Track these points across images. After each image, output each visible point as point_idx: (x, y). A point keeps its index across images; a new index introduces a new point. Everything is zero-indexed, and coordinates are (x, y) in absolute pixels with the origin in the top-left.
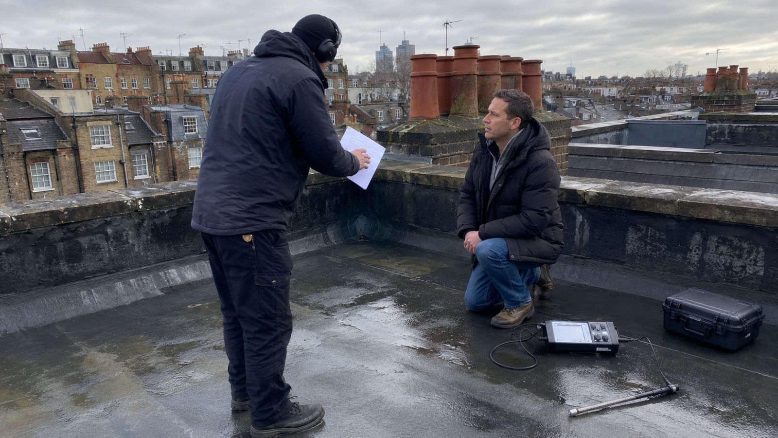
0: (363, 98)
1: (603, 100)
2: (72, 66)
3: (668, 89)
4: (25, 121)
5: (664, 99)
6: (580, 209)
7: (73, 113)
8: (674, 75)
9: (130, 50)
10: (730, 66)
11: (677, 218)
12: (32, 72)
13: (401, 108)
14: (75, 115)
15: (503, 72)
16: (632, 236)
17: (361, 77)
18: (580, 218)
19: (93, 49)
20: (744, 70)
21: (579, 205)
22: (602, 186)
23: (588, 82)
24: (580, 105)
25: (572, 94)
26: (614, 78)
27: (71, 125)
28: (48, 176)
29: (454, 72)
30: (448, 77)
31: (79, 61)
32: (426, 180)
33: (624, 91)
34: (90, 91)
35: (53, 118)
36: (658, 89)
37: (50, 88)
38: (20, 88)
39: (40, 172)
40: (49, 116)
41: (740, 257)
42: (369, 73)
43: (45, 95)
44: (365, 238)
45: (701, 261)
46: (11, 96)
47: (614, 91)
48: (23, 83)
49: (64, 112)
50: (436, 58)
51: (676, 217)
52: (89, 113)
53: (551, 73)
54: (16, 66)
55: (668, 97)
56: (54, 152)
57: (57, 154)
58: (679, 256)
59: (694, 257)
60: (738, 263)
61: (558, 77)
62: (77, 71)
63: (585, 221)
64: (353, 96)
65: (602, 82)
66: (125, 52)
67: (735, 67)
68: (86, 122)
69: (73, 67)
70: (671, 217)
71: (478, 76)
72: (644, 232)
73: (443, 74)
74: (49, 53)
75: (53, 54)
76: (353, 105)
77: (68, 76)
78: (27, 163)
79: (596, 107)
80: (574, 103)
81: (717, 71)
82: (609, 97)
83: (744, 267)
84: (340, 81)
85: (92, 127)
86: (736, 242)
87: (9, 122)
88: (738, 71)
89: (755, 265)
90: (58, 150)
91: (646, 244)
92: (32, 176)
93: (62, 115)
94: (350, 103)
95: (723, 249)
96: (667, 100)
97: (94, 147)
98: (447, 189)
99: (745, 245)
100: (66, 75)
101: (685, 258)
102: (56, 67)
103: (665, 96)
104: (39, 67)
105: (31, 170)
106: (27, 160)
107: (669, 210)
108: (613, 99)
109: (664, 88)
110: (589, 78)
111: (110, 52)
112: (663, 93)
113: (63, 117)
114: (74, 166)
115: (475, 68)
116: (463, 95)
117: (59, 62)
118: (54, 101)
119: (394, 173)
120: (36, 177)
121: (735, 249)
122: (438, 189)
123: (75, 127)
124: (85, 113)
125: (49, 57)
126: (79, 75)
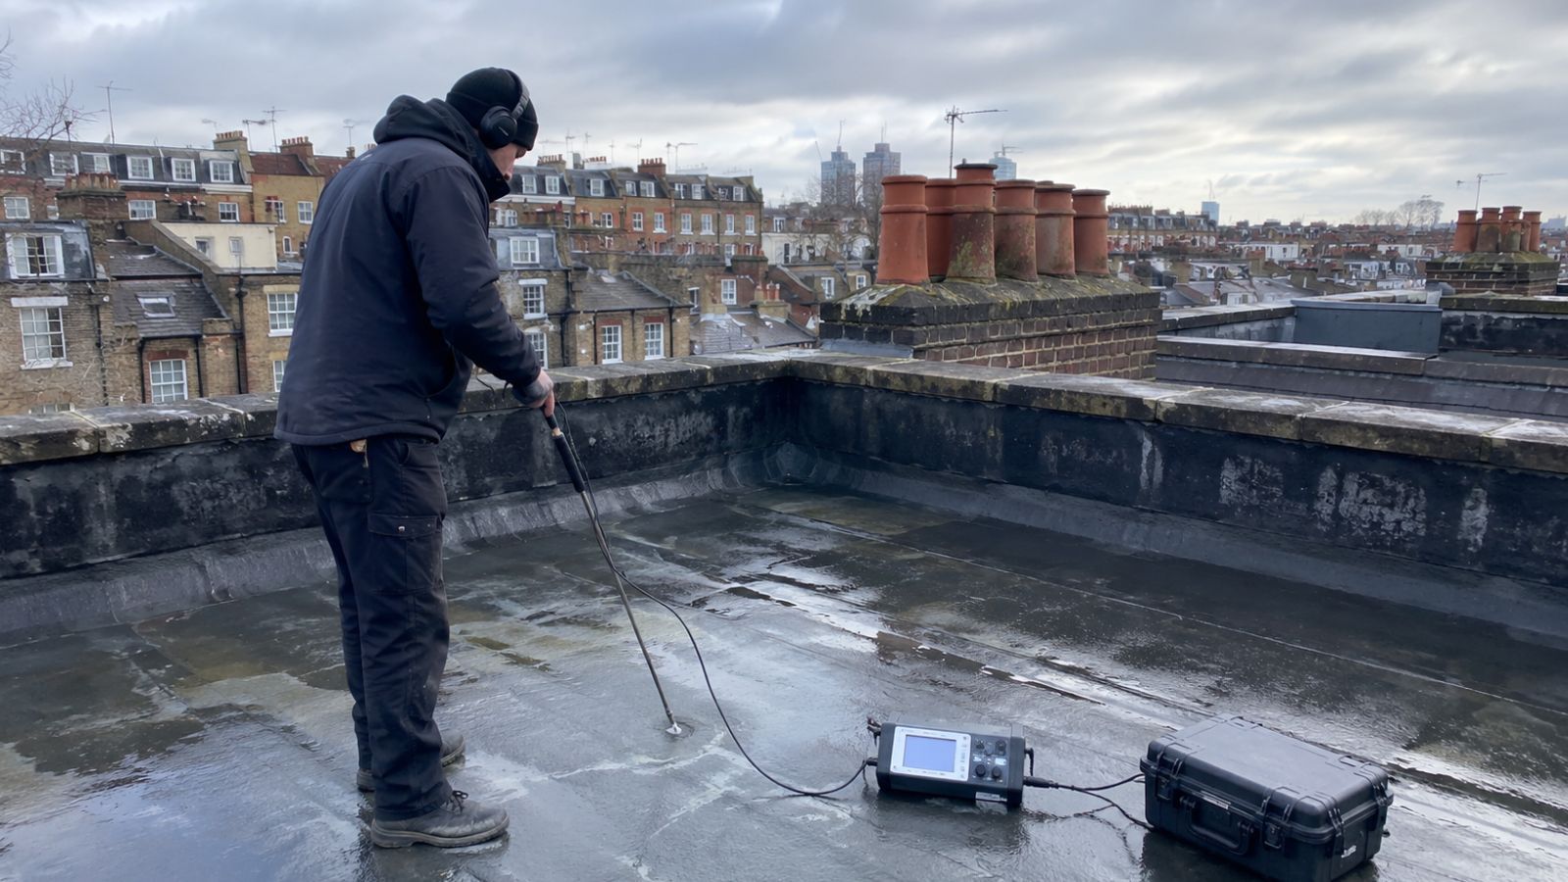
0: (792, 253)
1: (1270, 267)
2: (239, 181)
3: (1402, 249)
4: (149, 282)
5: (1394, 270)
6: (1149, 430)
7: (240, 268)
8: (1416, 223)
9: (351, 152)
10: (1505, 208)
11: (1297, 445)
12: (163, 189)
13: (868, 273)
14: (243, 272)
15: (1038, 208)
16: (1229, 474)
17: (791, 213)
18: (1147, 446)
19: (281, 148)
20: (1533, 217)
21: (1147, 424)
22: (1186, 394)
23: (1240, 232)
24: (1222, 275)
25: (1209, 255)
26: (1295, 225)
27: (233, 290)
28: (182, 385)
29: (955, 207)
30: (948, 214)
31: (253, 170)
32: (901, 383)
33: (1315, 251)
34: (272, 228)
35: (199, 276)
36: (1383, 248)
37: (196, 220)
38: (137, 219)
39: (167, 377)
40: (192, 273)
41: (1391, 506)
42: (805, 204)
43: (186, 233)
44: (792, 480)
45: (1336, 515)
46: (122, 235)
47: (1293, 252)
48: (143, 209)
49: (221, 266)
50: (925, 183)
51: (1297, 443)
52: (267, 269)
53: (1165, 212)
54: (132, 179)
55: (1402, 265)
56: (196, 340)
57: (204, 345)
58: (1302, 506)
59: (1325, 508)
60: (1391, 516)
61: (1181, 221)
62: (248, 189)
63: (1156, 449)
64: (773, 248)
65: (1270, 231)
66: (343, 155)
67: (1515, 210)
68: (261, 285)
69: (242, 182)
70: (1290, 444)
71: (995, 215)
72: (1248, 468)
73: (939, 209)
74: (196, 155)
75: (204, 156)
76: (774, 267)
77: (232, 199)
78: (145, 361)
79: (1255, 280)
80: (1211, 271)
81: (1479, 216)
82: (1282, 262)
83: (1398, 522)
84: (750, 220)
85: (272, 296)
86: (1387, 483)
87: (116, 284)
88: (1521, 217)
89: (1413, 518)
90: (204, 337)
91: (1252, 487)
92: (152, 384)
93: (217, 272)
94: (766, 260)
95: (1368, 494)
96: (1399, 271)
97: (273, 333)
98: (937, 399)
99: (1400, 488)
100: (227, 196)
101: (1310, 509)
102: (209, 181)
103: (1397, 264)
104: (177, 180)
105: (151, 372)
106: (145, 354)
107: (1287, 432)
108: (1291, 268)
109: (1393, 247)
110: (1243, 225)
111: (315, 154)
112: (1393, 257)
113: (218, 275)
114: (233, 368)
115: (990, 201)
116: (968, 246)
117: (215, 171)
118: (202, 244)
119: (847, 370)
120: (160, 386)
121: (1385, 494)
122: (921, 397)
123: (240, 296)
124: (261, 269)
125: (197, 163)
126: (251, 196)
